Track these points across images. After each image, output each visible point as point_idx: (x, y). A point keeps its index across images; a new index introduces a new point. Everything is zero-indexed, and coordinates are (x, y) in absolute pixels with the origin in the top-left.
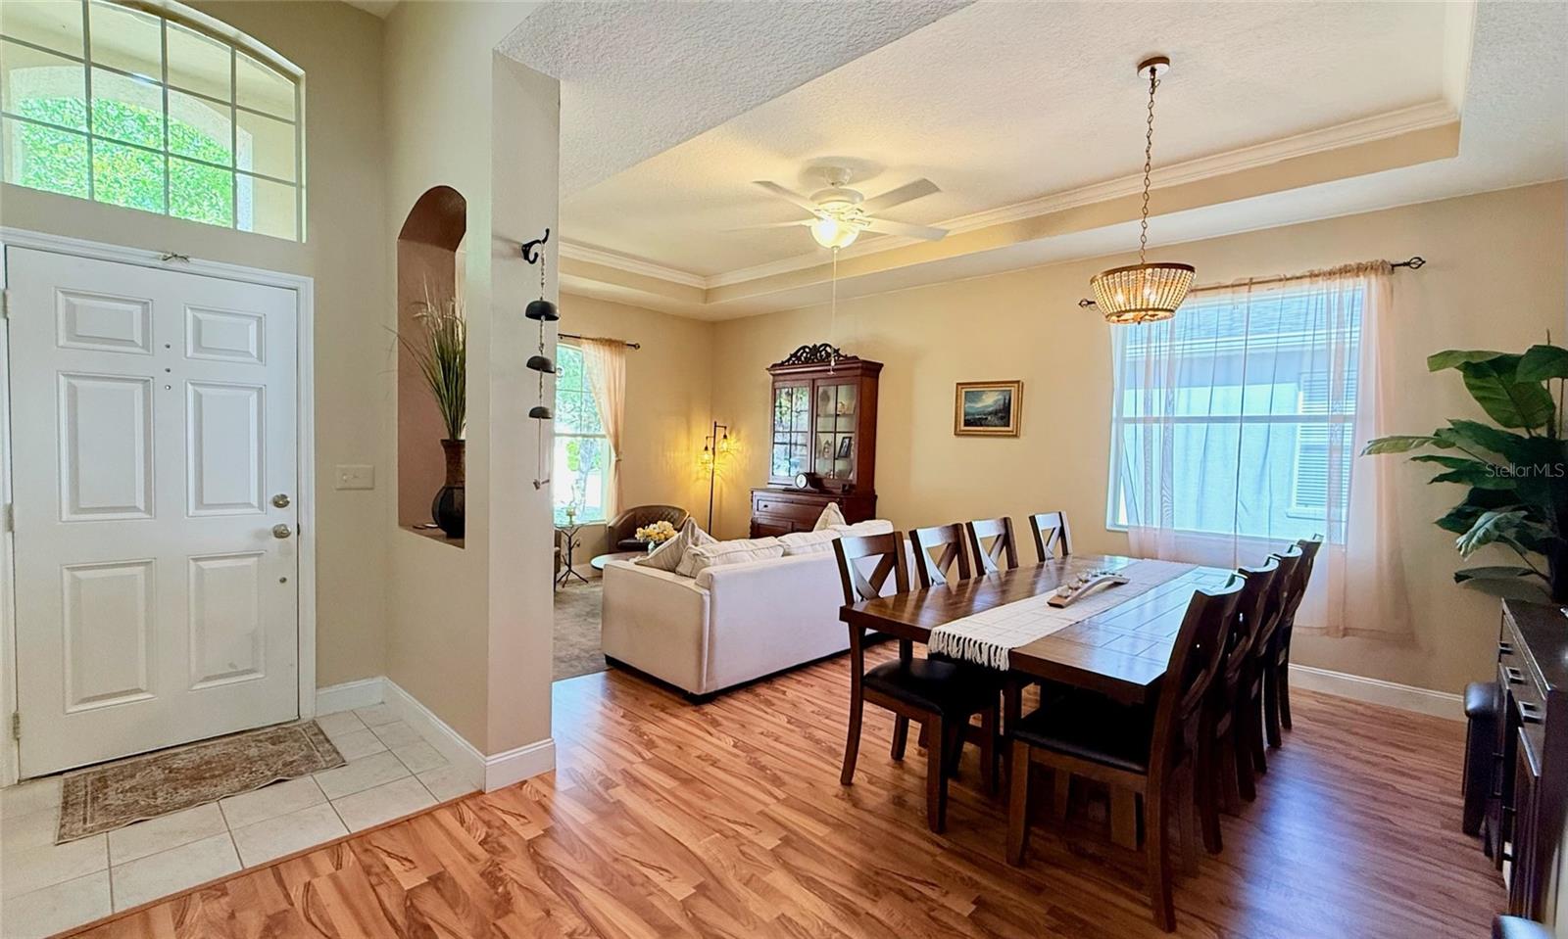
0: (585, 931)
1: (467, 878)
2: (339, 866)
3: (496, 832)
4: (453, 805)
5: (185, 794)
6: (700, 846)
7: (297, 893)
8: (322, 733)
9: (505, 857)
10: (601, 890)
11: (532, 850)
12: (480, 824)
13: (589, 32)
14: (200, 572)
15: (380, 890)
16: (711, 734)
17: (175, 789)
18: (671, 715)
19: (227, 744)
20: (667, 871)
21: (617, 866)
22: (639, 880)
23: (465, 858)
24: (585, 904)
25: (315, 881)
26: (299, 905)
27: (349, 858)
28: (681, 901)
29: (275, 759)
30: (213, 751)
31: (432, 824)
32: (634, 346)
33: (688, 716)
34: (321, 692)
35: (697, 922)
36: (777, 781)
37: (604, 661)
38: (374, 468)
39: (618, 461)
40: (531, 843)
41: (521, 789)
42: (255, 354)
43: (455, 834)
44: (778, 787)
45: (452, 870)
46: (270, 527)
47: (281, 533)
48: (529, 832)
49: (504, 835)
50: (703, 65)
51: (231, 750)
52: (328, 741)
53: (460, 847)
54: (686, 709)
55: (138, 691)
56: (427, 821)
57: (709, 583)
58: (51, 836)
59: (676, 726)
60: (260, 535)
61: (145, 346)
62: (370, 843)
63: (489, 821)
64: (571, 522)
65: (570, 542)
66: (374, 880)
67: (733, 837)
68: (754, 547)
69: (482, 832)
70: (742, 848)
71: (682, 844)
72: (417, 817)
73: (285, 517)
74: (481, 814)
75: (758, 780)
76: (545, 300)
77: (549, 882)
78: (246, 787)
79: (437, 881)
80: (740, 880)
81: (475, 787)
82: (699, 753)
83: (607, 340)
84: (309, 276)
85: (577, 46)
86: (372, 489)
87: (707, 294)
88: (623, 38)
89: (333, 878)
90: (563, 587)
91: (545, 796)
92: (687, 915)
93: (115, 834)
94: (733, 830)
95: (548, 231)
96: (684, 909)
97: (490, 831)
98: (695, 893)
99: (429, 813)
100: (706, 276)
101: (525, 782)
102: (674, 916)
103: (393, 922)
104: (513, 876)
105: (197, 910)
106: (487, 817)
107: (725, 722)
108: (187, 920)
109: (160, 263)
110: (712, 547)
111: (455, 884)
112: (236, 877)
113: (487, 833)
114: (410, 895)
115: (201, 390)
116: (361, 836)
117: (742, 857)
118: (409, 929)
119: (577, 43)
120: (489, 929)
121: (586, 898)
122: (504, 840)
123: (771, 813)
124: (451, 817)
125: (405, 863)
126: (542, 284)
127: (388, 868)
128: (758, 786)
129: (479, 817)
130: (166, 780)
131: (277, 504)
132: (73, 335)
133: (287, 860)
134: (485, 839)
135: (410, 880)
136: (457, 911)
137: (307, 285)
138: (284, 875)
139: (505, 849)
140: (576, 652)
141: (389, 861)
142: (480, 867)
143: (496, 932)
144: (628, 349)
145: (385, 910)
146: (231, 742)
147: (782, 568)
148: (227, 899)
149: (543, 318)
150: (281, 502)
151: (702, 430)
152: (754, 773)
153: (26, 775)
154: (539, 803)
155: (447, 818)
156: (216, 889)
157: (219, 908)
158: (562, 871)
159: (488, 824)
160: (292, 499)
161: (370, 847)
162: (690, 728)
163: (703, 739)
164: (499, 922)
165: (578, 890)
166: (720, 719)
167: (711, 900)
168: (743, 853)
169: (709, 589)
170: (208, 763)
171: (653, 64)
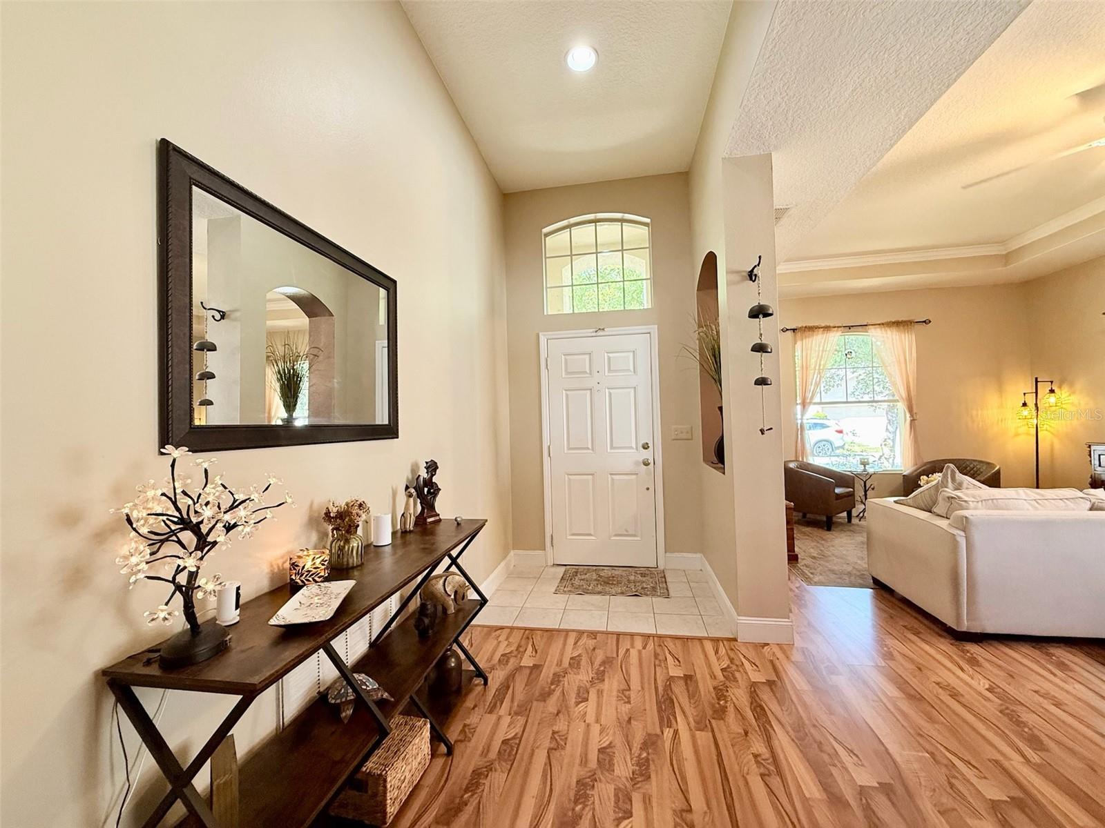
0: (767, 760)
1: (706, 686)
2: (644, 648)
3: (734, 667)
4: (716, 641)
5: (600, 588)
6: (901, 755)
7: (622, 652)
8: (665, 577)
9: (734, 685)
10: (793, 740)
11: (753, 689)
12: (726, 658)
13: (776, 112)
14: (613, 479)
15: (657, 668)
16: (962, 670)
17: (597, 584)
18: (923, 640)
19: (624, 571)
20: (857, 756)
21: (812, 730)
22: (827, 748)
23: (709, 674)
24: (776, 743)
25: (631, 650)
26: (620, 657)
27: (651, 646)
28: (860, 786)
29: (639, 584)
30: (618, 572)
31: (699, 647)
32: (925, 322)
33: (942, 647)
34: (668, 554)
35: (868, 810)
36: (1035, 742)
37: (872, 581)
38: (692, 428)
39: (913, 421)
40: (754, 684)
41: (763, 648)
42: (632, 370)
43: (709, 657)
44: (1034, 749)
45: (699, 676)
46: (641, 460)
47: (646, 464)
48: (757, 677)
49: (739, 671)
50: (882, 78)
51: (624, 574)
52: (666, 582)
53: (709, 666)
54: (942, 640)
55: (590, 535)
56: (697, 643)
57: (965, 525)
58: (553, 590)
59: (923, 650)
60: (637, 463)
61: (591, 374)
62: (663, 643)
63: (733, 659)
64: (865, 470)
65: (865, 486)
66: (657, 662)
67: (946, 766)
68: (1038, 497)
69: (725, 664)
70: (953, 781)
71: (883, 744)
72: (693, 639)
73: (647, 455)
74: (729, 652)
75: (1007, 731)
76: (761, 304)
77: (755, 715)
78: (622, 593)
79: (688, 678)
80: (935, 805)
81: (733, 634)
82: (939, 680)
83: (894, 323)
84: (654, 324)
85: (772, 125)
86: (692, 439)
87: (1007, 258)
88: (802, 100)
89: (640, 652)
90: (860, 521)
91: (778, 659)
92: (861, 800)
93: (573, 596)
94: (948, 759)
95: (760, 257)
96: (860, 794)
97: (731, 665)
98: (875, 788)
99: (700, 639)
100: (1002, 242)
101: (768, 644)
102: (849, 795)
103: (656, 688)
104: (734, 698)
105: (584, 640)
106: (732, 655)
107: (987, 665)
108: (579, 643)
109: (594, 334)
110: (977, 492)
111: (697, 687)
112: (602, 633)
113: (728, 666)
114: (671, 679)
115: (611, 391)
116: (660, 637)
117: (949, 789)
118: (663, 696)
119: (771, 123)
120: (705, 721)
121: (779, 740)
122: (737, 675)
123: (1011, 769)
124: (711, 646)
125: (676, 661)
126: (759, 293)
127: (666, 659)
128: (1004, 736)
129: (728, 654)
130: (596, 580)
131: (644, 448)
132: (567, 373)
133: (625, 634)
134: (725, 668)
135: (676, 672)
136: (692, 701)
137: (654, 329)
138: (620, 640)
139: (735, 680)
140: (850, 569)
141: (668, 656)
142: (715, 683)
143: (708, 725)
144: (917, 327)
145: (655, 680)
146: (626, 571)
147: (1088, 522)
148: (595, 641)
149: (761, 316)
150: (646, 447)
151: (1019, 387)
152: (1004, 723)
153: (555, 563)
154: (772, 662)
155: (709, 646)
156: (593, 634)
157: (591, 643)
158: (769, 713)
159: (732, 660)
160: (650, 445)
161: (663, 645)
162: (939, 657)
163: (949, 670)
164: (713, 722)
165: (774, 730)
166: (980, 659)
167: (893, 803)
168: (952, 786)
169: (964, 531)
170: (613, 577)
171: (835, 102)
